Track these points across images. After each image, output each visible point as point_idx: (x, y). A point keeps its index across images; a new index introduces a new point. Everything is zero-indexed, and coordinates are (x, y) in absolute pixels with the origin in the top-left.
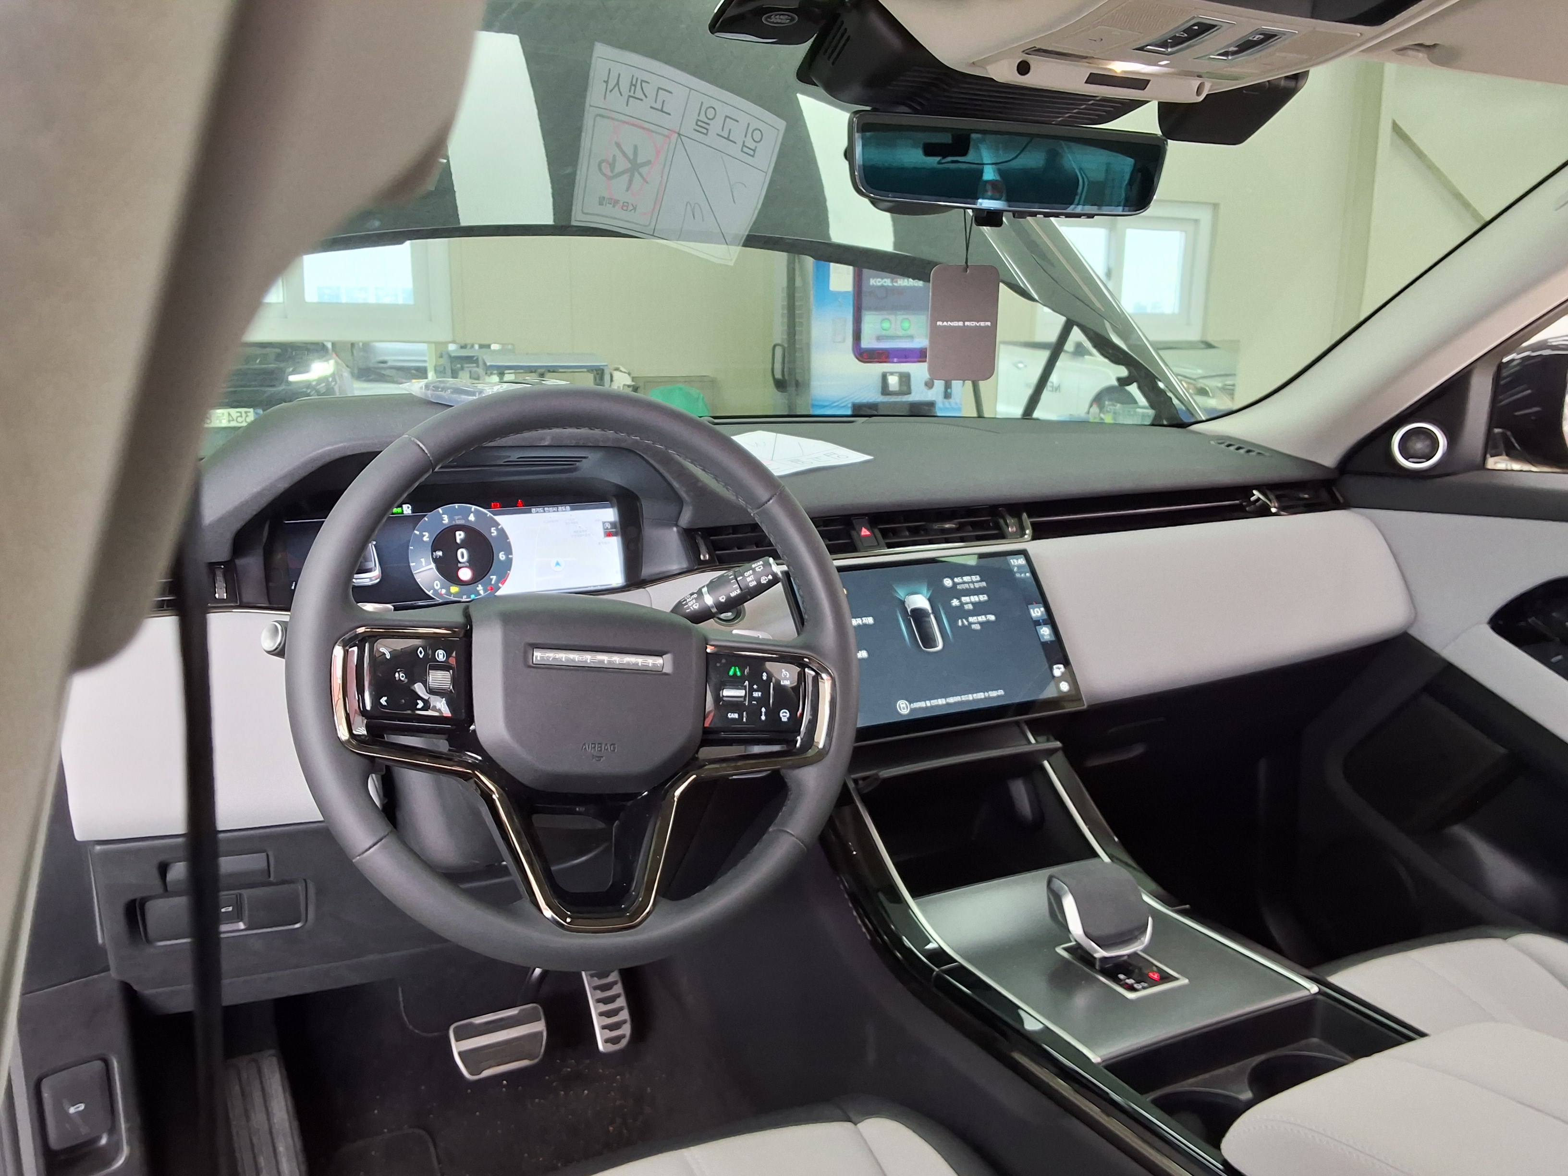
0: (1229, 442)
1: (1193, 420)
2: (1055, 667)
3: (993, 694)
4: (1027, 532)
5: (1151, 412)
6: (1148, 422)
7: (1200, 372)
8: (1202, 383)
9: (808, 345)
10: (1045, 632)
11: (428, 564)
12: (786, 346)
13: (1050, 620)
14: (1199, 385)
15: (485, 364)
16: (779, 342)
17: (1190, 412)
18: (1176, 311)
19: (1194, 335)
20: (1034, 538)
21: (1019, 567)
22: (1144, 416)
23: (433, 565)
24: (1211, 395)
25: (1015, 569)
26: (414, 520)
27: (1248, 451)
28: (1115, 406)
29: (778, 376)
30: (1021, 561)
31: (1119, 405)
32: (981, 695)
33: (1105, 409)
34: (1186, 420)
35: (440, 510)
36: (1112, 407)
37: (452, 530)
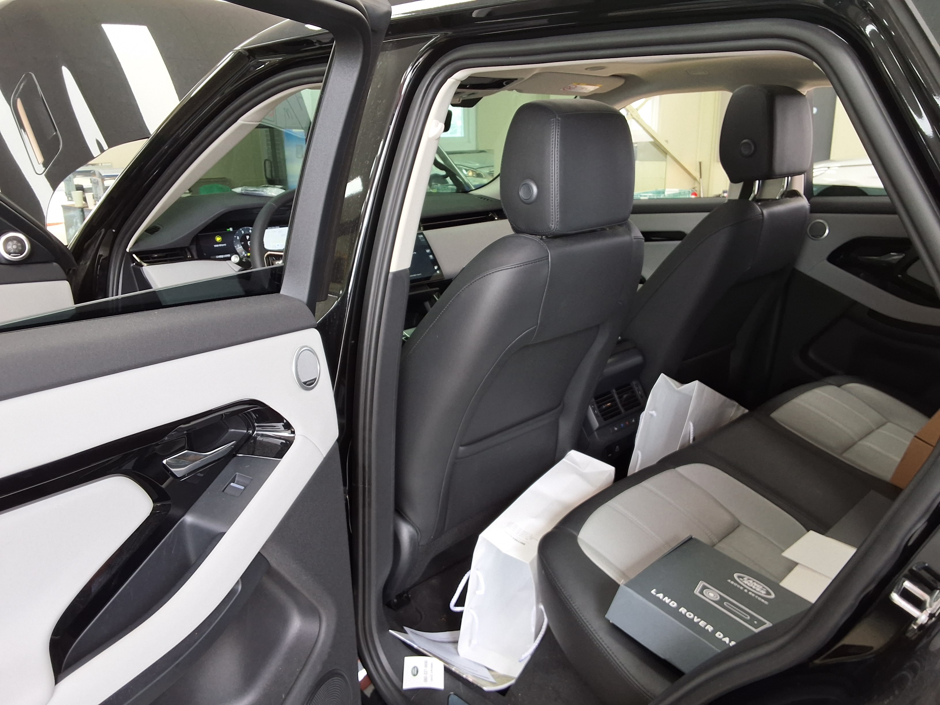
0: (481, 197)
1: (470, 190)
2: (435, 266)
3: (418, 275)
4: (421, 228)
5: (455, 187)
6: (455, 191)
7: (477, 165)
8: (479, 171)
9: (284, 160)
10: (431, 256)
11: (240, 246)
12: (272, 160)
13: (432, 253)
14: (478, 172)
15: (100, 174)
16: (267, 158)
17: (469, 186)
18: (463, 136)
19: (472, 147)
20: (424, 230)
21: (421, 238)
22: (452, 189)
23: (241, 247)
24: (484, 177)
25: (420, 238)
26: (233, 233)
27: (488, 200)
28: (437, 185)
29: (269, 176)
30: (422, 236)
31: (439, 185)
32: (415, 275)
33: (432, 187)
34: (467, 189)
35: (241, 229)
36: (436, 186)
37: (245, 235)
